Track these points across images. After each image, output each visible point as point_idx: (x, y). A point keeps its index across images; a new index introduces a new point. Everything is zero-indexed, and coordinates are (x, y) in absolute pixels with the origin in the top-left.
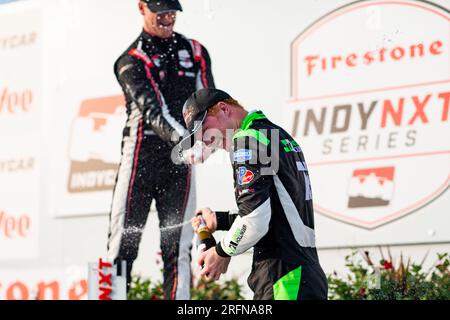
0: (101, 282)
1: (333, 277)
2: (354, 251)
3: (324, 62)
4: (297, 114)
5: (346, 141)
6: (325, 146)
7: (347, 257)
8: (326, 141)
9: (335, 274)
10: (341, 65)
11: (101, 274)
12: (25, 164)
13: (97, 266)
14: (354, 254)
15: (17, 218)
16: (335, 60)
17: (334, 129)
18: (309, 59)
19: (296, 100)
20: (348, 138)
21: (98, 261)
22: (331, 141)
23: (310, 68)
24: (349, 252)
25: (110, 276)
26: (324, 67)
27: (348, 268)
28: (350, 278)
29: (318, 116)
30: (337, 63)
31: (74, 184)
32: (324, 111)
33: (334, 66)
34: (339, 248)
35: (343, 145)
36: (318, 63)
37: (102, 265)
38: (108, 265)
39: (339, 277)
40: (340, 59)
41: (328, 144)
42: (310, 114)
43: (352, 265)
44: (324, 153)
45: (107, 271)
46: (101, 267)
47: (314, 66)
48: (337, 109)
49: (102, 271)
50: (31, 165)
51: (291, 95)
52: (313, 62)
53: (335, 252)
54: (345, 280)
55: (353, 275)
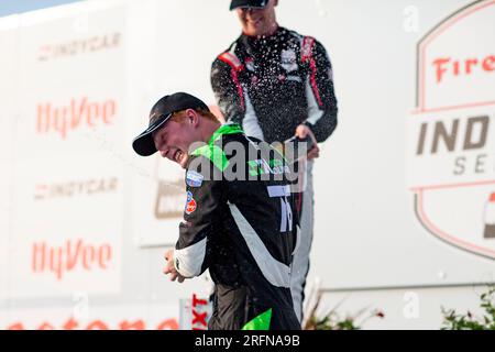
0: (194, 322)
1: (467, 319)
2: (492, 288)
3: (456, 65)
4: (424, 127)
5: (481, 160)
6: (457, 164)
7: (483, 296)
8: (458, 159)
9: (470, 315)
10: (477, 69)
11: (194, 313)
12: (107, 185)
13: (190, 304)
14: (491, 292)
15: (97, 247)
16: (469, 63)
17: (468, 145)
18: (439, 62)
19: (423, 110)
20: (484, 156)
21: (192, 298)
22: (464, 159)
23: (440, 73)
24: (485, 290)
25: (205, 315)
26: (456, 71)
27: (484, 309)
28: (487, 321)
29: (449, 129)
30: (473, 67)
31: (162, 208)
32: (456, 123)
33: (468, 70)
34: (474, 285)
35: (478, 163)
36: (449, 66)
37: (196, 301)
38: (203, 302)
39: (473, 319)
40: (475, 62)
41: (461, 162)
42: (440, 127)
43: (489, 305)
44: (456, 173)
45: (201, 310)
46: (194, 305)
47: (445, 70)
48: (471, 121)
49: (196, 309)
50: (113, 186)
51: (417, 105)
52: (443, 66)
53: (470, 290)
54: (482, 323)
55: (490, 317)
